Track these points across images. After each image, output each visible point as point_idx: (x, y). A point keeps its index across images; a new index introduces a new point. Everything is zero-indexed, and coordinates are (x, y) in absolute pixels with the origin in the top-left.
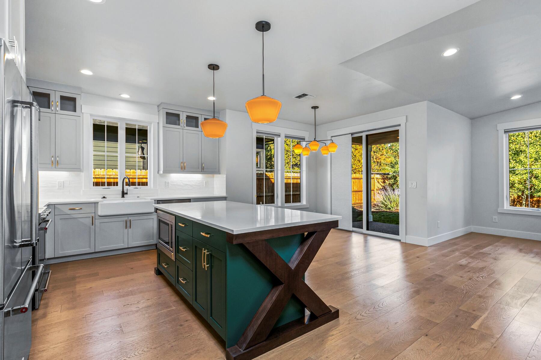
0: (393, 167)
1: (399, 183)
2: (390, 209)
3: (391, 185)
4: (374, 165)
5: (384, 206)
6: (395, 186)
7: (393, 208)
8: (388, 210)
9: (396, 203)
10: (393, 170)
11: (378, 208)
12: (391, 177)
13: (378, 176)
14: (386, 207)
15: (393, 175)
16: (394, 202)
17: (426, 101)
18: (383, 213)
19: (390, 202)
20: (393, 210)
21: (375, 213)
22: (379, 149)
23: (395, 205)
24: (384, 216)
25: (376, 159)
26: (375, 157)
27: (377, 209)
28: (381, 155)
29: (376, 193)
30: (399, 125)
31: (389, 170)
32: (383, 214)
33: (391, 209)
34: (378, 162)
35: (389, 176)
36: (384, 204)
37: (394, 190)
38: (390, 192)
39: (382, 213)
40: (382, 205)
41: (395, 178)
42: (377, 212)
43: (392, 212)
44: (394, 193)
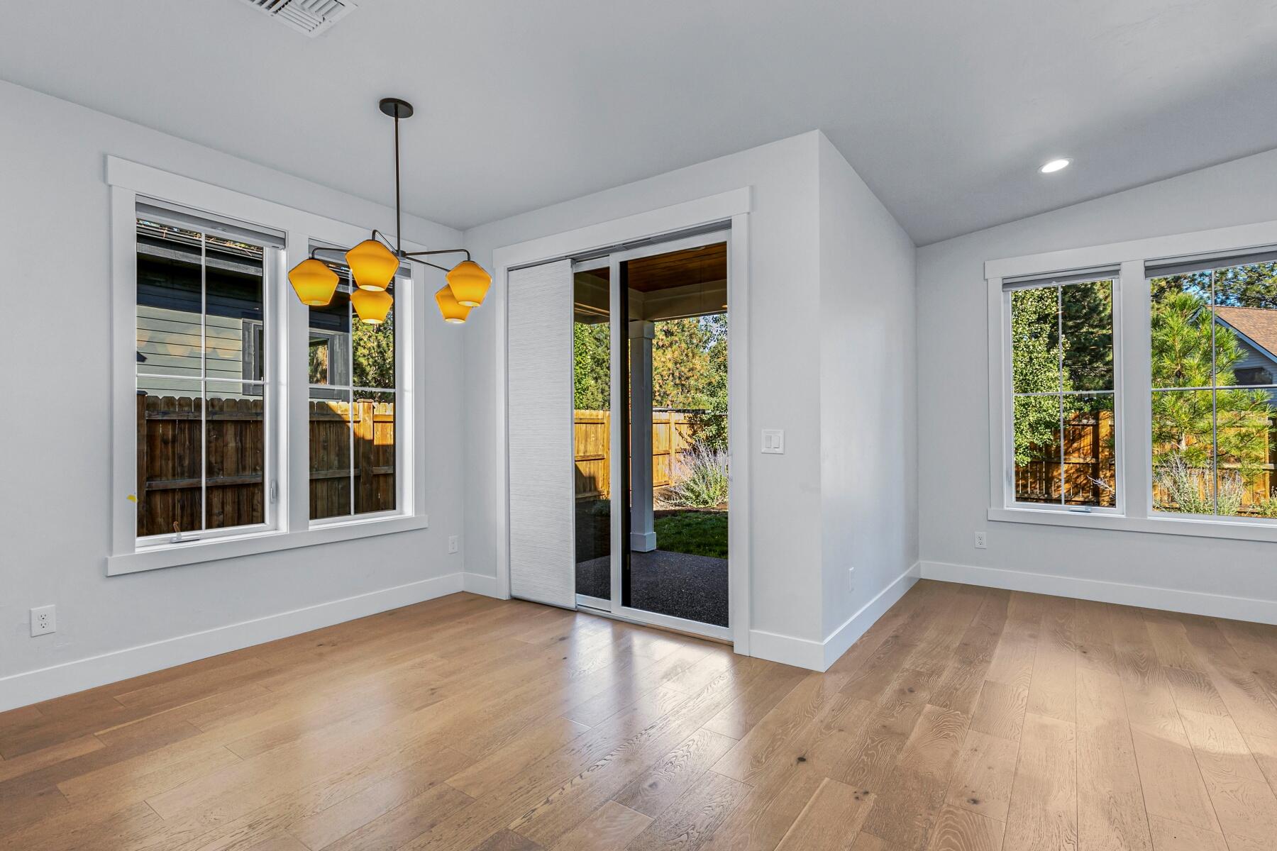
0: (713, 394)
1: (728, 433)
2: (705, 502)
3: (710, 440)
4: (675, 392)
5: (692, 495)
6: (718, 444)
7: (713, 499)
8: (703, 506)
9: (722, 487)
10: (714, 400)
11: (679, 501)
12: (710, 419)
13: (680, 417)
14: (697, 497)
15: (713, 414)
16: (716, 482)
17: (815, 129)
18: (689, 514)
19: (707, 485)
20: (714, 505)
21: (669, 517)
22: (687, 355)
23: (717, 493)
24: (689, 525)
25: (680, 378)
26: (678, 375)
27: (676, 505)
28: (689, 371)
29: (673, 461)
30: (726, 225)
31: (706, 403)
32: (687, 521)
33: (708, 503)
34: (683, 385)
35: (705, 417)
36: (692, 491)
37: (715, 452)
38: (707, 458)
39: (687, 517)
40: (688, 494)
41: (717, 420)
42: (674, 513)
43: (710, 513)
44: (715, 460)
